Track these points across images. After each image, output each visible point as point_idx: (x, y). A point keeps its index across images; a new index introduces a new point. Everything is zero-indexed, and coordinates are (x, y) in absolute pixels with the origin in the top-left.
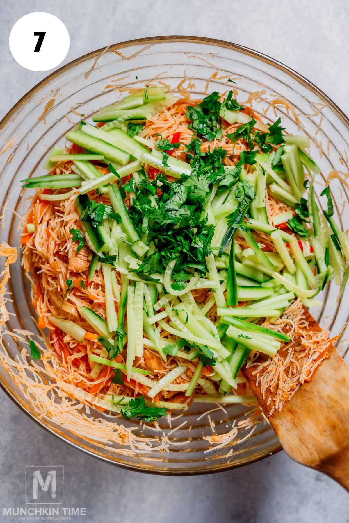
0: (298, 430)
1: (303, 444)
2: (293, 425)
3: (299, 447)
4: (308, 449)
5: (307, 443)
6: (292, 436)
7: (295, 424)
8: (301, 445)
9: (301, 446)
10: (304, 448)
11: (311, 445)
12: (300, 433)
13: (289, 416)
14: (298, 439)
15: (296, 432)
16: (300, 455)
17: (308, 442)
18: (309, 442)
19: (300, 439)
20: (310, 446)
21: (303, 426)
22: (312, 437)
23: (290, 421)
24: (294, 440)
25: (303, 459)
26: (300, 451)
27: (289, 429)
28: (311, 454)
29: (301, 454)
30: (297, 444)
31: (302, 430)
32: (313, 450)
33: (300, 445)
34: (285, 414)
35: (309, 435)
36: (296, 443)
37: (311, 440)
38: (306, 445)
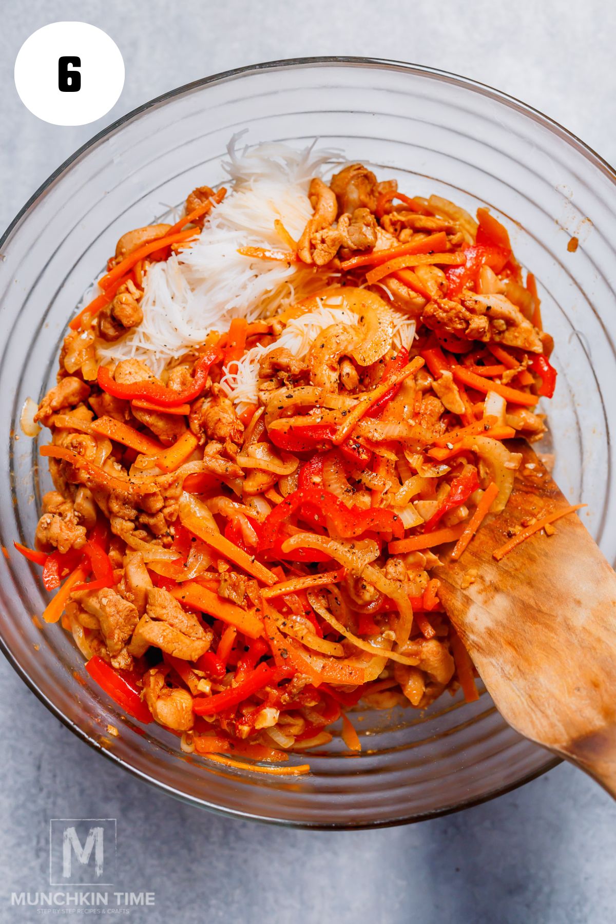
0: (525, 679)
1: (536, 706)
2: (517, 670)
3: (529, 710)
4: (547, 717)
5: (543, 705)
6: (515, 688)
7: (521, 668)
8: (533, 707)
9: (532, 709)
10: (539, 714)
11: (552, 709)
12: (531, 686)
13: (509, 653)
14: (527, 696)
15: (522, 683)
16: (530, 726)
17: (547, 705)
18: (549, 705)
19: (530, 696)
20: (550, 712)
21: (536, 673)
22: (553, 696)
23: (511, 662)
24: (519, 696)
25: (537, 733)
26: (531, 717)
27: (509, 676)
28: (552, 725)
29: (532, 722)
30: (525, 704)
31: (534, 680)
32: (555, 719)
33: (529, 707)
34: (502, 647)
35: (548, 691)
36: (523, 703)
37: (552, 701)
38: (543, 708)
